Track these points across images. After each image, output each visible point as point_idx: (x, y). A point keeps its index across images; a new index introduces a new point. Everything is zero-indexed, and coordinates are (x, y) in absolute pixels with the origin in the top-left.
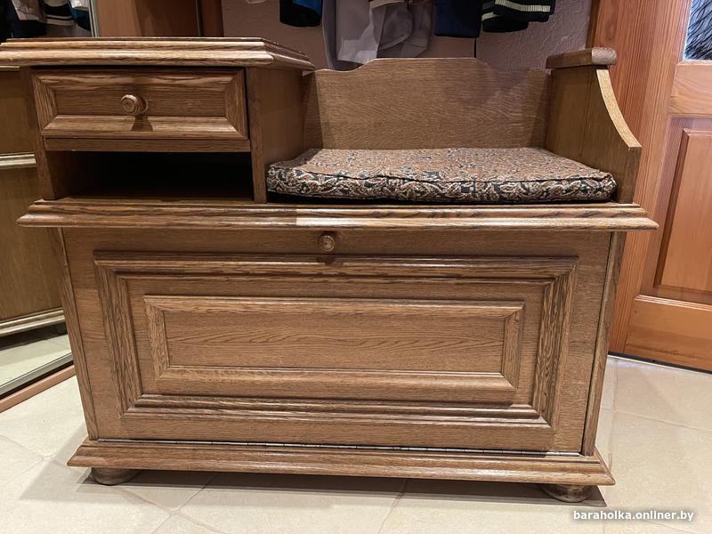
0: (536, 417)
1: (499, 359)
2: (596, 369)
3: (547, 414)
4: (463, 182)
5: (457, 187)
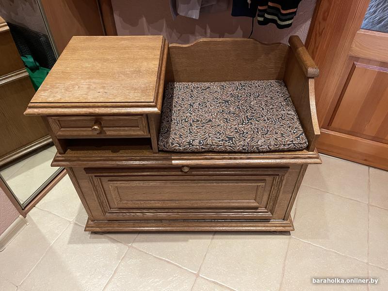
0: (268, 212)
1: (254, 196)
2: (292, 198)
3: (272, 212)
4: (243, 146)
5: (241, 148)
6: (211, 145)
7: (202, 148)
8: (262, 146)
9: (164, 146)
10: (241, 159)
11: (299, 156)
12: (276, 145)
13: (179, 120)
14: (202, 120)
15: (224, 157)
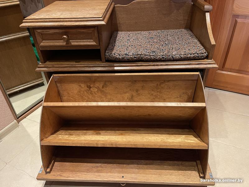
4: (163, 55)
5: (161, 57)
6: (141, 55)
7: (135, 57)
8: (175, 55)
9: (109, 55)
10: (161, 65)
11: (202, 62)
12: (185, 54)
13: (120, 46)
14: (135, 45)
15: (150, 64)
